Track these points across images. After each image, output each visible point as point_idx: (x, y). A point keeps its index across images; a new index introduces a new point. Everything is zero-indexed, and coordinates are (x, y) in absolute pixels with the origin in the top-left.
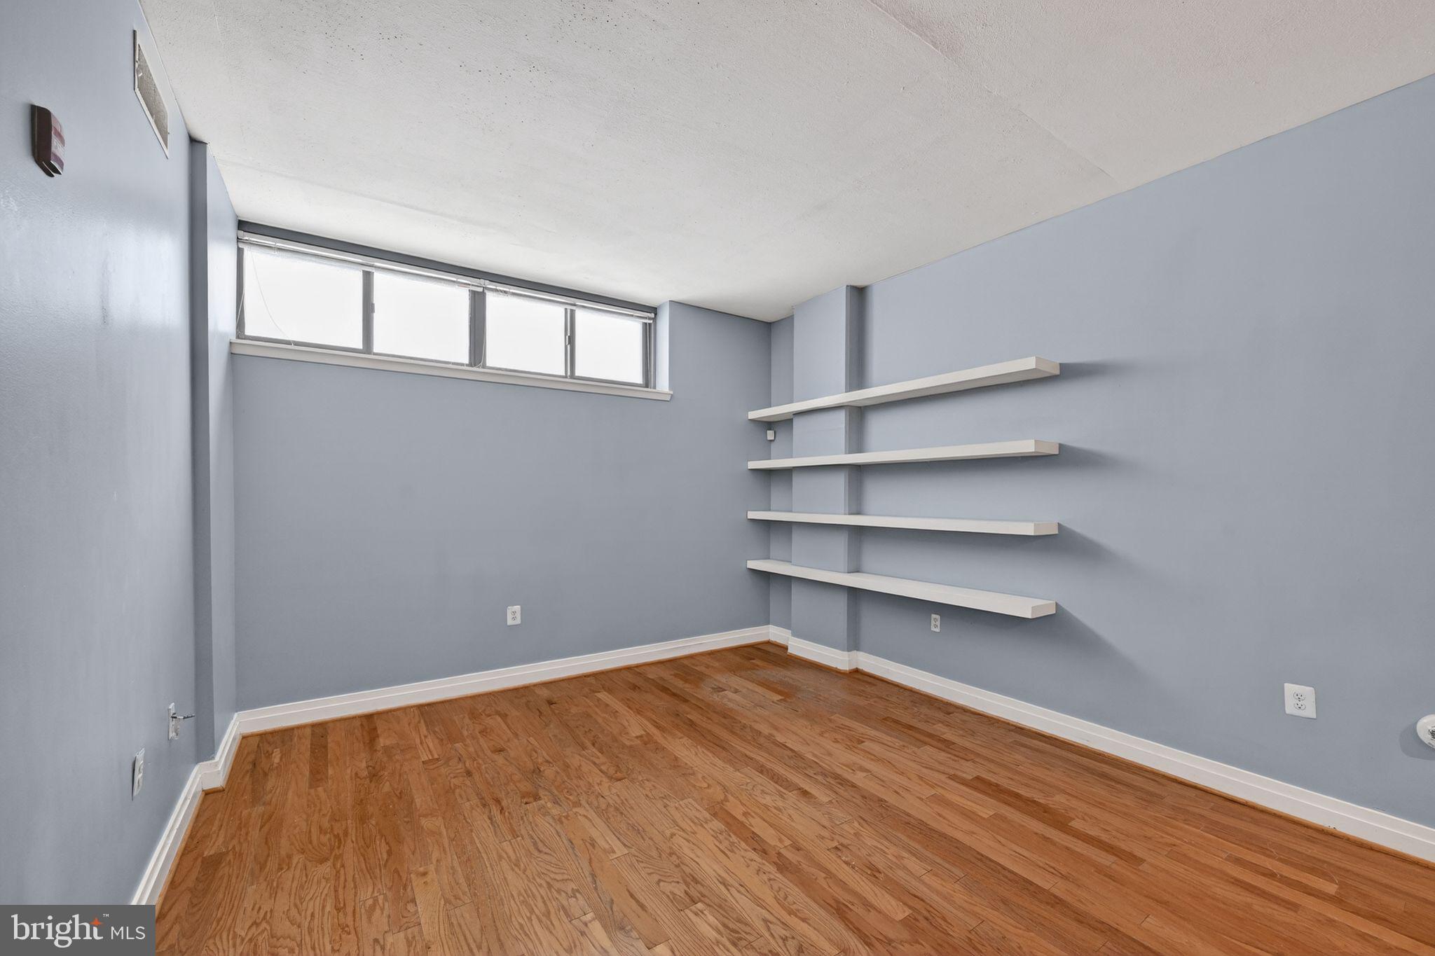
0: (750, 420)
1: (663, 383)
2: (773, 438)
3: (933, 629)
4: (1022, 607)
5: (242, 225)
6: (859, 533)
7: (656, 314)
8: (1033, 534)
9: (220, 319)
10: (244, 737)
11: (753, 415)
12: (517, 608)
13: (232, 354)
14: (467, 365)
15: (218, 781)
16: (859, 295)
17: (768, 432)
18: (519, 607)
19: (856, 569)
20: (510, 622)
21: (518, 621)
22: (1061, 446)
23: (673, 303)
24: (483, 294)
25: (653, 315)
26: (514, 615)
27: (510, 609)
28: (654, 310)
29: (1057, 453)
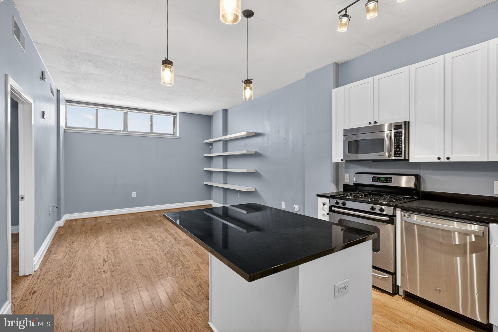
0: (204, 143)
1: (178, 135)
2: (211, 148)
3: (238, 197)
4: (245, 189)
5: (67, 101)
6: (226, 173)
7: (176, 115)
8: (246, 172)
9: (62, 124)
10: (67, 220)
11: (205, 141)
12: (135, 193)
13: (64, 132)
14: (123, 131)
15: (62, 225)
16: (225, 112)
17: (210, 146)
18: (136, 192)
19: (226, 183)
20: (133, 196)
21: (135, 196)
22: (256, 152)
23: (179, 112)
24: (127, 113)
25: (175, 115)
26: (134, 194)
27: (133, 193)
28: (176, 114)
29: (255, 153)
